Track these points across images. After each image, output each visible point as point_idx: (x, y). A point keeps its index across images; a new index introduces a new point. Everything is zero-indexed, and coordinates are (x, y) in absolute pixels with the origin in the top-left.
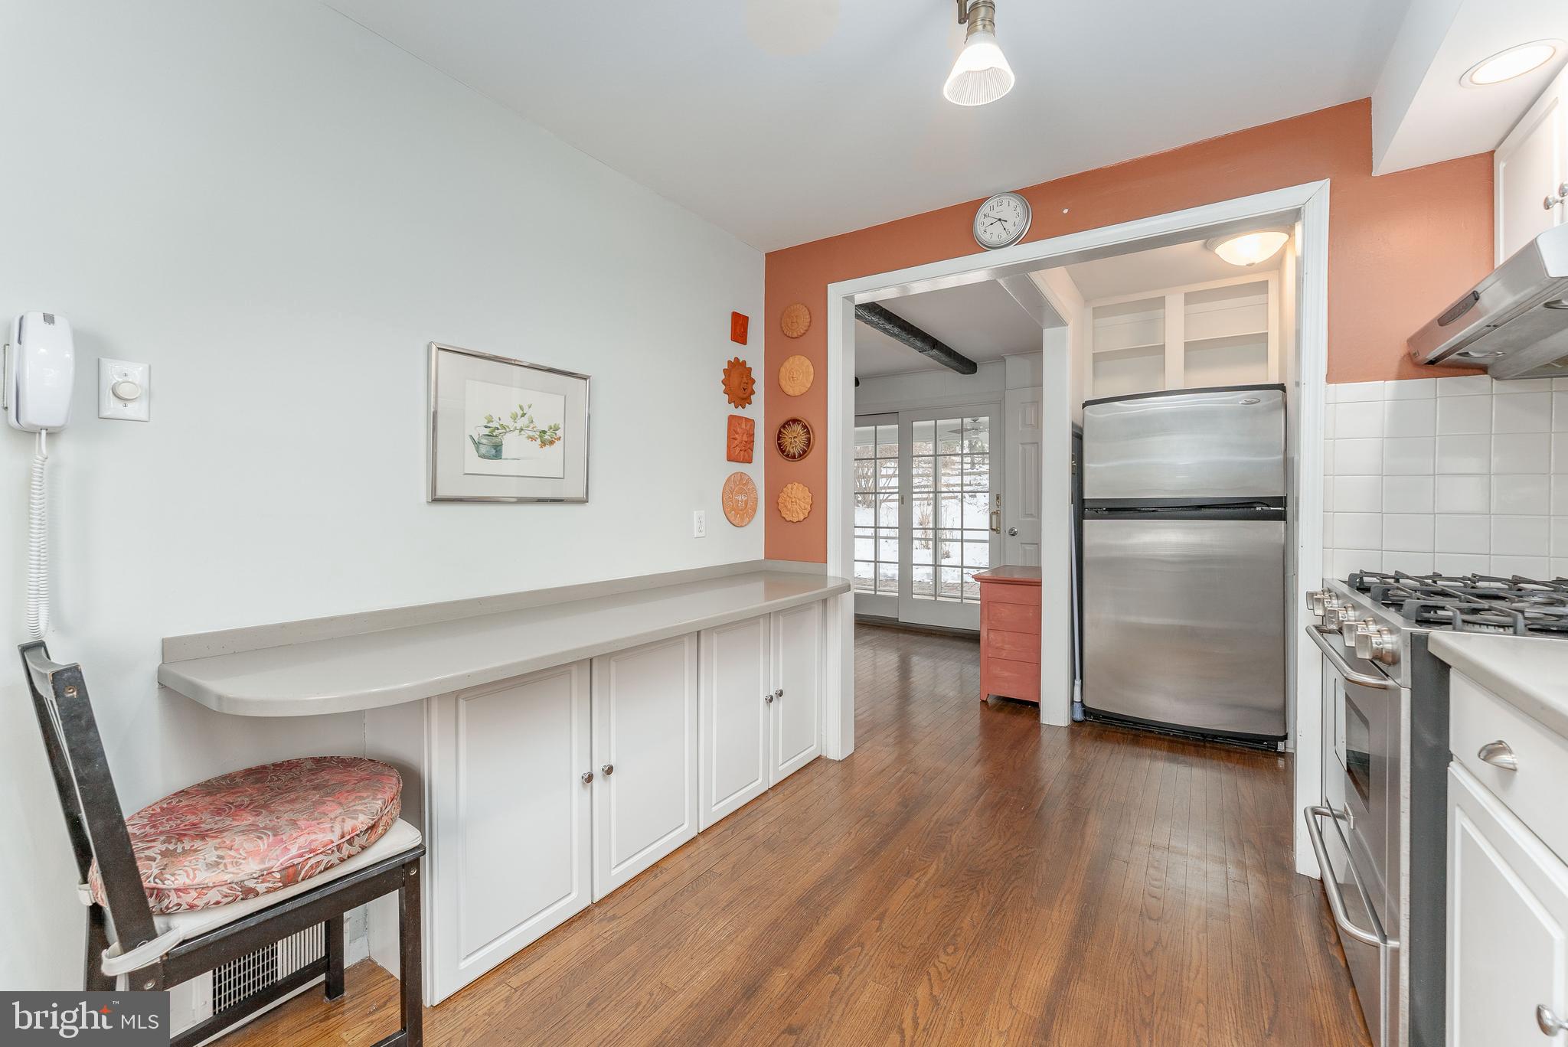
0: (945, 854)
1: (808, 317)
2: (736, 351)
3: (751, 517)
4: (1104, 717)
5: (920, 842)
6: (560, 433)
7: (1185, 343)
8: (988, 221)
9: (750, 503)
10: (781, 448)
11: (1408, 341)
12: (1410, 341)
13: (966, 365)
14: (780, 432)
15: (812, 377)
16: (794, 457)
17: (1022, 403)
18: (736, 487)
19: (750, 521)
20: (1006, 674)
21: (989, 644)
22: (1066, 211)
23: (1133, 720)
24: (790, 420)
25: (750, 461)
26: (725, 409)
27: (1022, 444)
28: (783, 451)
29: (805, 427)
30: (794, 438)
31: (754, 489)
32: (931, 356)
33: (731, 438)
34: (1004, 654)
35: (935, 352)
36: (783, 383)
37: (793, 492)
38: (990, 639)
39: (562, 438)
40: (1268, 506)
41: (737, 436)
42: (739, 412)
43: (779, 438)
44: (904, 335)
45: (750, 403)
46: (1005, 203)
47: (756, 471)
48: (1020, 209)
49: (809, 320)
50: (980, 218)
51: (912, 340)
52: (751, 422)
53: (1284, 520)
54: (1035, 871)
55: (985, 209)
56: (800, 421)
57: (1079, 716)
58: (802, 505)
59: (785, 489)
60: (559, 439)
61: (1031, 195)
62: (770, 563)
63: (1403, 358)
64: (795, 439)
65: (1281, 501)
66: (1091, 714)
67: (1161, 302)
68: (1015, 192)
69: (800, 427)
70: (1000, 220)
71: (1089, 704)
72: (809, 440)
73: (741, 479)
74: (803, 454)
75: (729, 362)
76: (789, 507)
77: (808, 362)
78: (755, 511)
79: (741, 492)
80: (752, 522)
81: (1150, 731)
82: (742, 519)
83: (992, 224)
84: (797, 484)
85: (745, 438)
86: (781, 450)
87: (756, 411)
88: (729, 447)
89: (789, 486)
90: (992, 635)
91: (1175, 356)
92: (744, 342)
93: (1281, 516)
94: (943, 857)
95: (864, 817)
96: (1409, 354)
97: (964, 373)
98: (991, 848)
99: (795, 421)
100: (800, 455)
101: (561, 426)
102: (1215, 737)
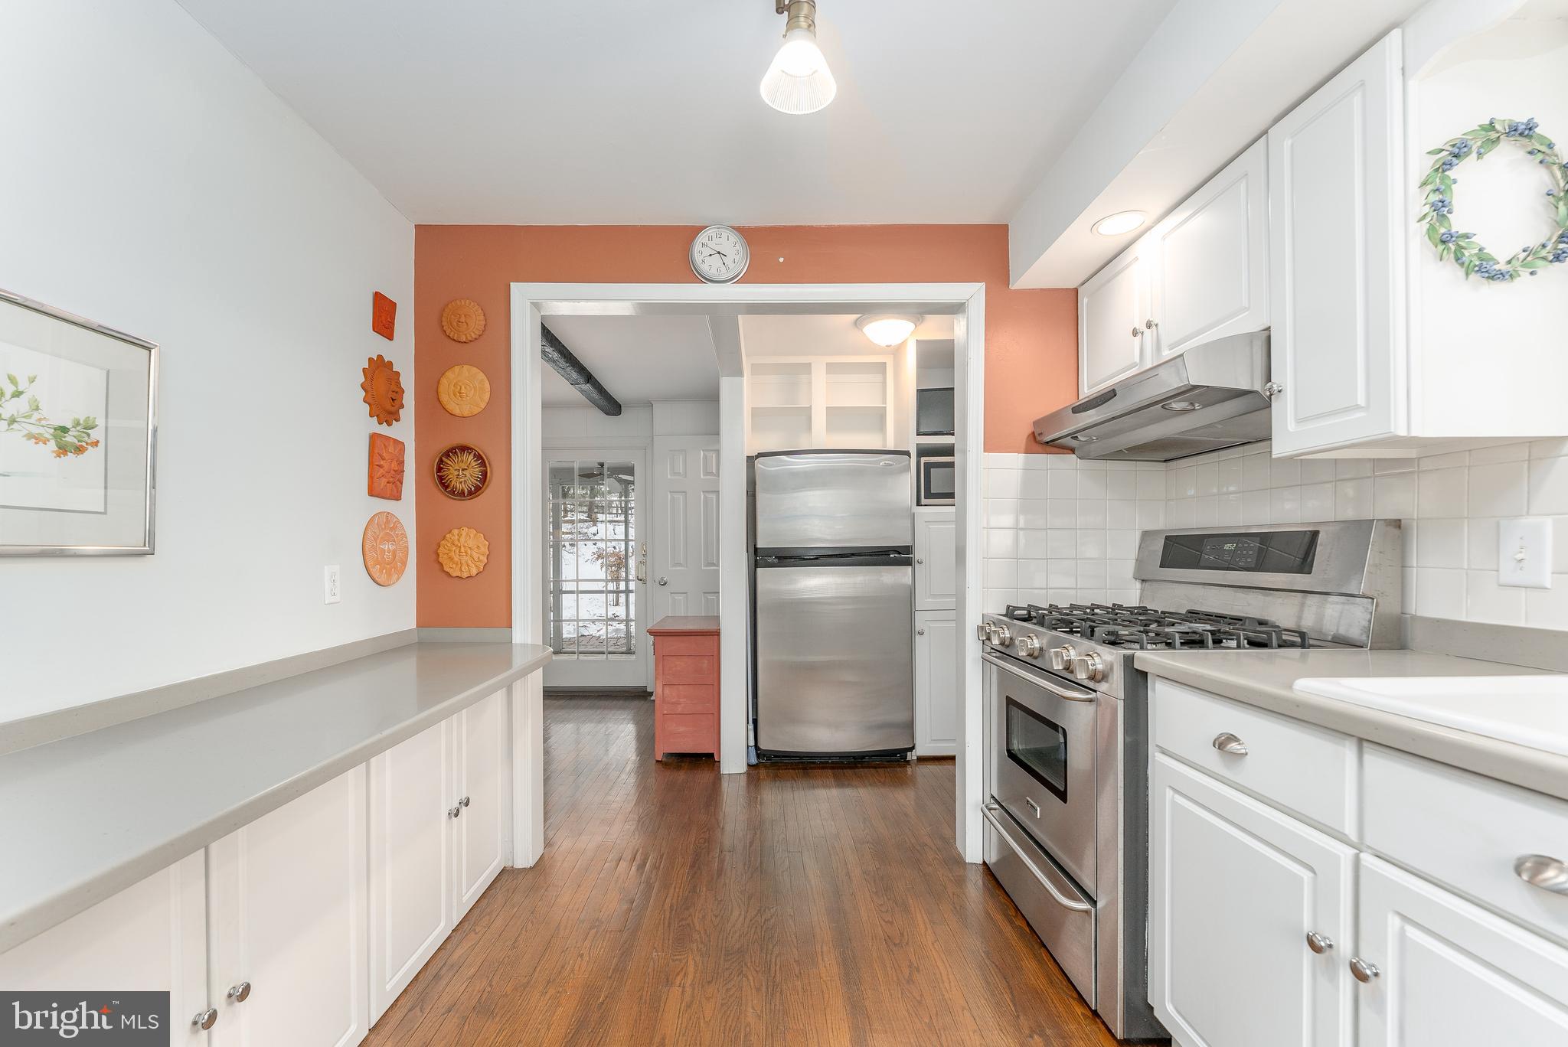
0: (695, 945)
1: (482, 317)
2: (379, 346)
3: (401, 572)
4: (775, 756)
5: (664, 939)
6: (96, 434)
7: (827, 408)
8: (707, 251)
9: (399, 555)
10: (443, 483)
11: (1034, 423)
12: (1036, 423)
13: (612, 406)
14: (441, 461)
15: (487, 396)
16: (462, 494)
17: (671, 451)
18: (380, 530)
19: (399, 578)
20: (682, 729)
21: (664, 701)
22: (781, 260)
23: (798, 755)
24: (457, 447)
25: (398, 498)
26: (362, 424)
27: (670, 492)
28: (446, 487)
29: (478, 457)
30: (463, 470)
31: (404, 535)
32: (582, 391)
33: (373, 465)
34: (680, 709)
35: (588, 387)
36: (444, 398)
37: (462, 539)
38: (665, 695)
39: (102, 445)
40: (900, 553)
41: (382, 462)
42: (384, 430)
43: (439, 469)
44: (562, 362)
45: (397, 420)
46: (724, 235)
47: (405, 511)
48: (738, 247)
49: (484, 322)
50: (697, 246)
51: (568, 369)
52: (400, 445)
53: (911, 565)
54: (786, 932)
55: (702, 238)
56: (471, 449)
57: (754, 760)
58: (476, 556)
59: (448, 536)
60: (96, 444)
61: (750, 235)
62: (426, 632)
63: (1029, 436)
64: (464, 472)
65: (908, 549)
66: (764, 755)
67: (807, 368)
68: (733, 228)
69: (471, 457)
70: (719, 253)
71: (763, 746)
72: (485, 474)
73: (388, 522)
74: (475, 492)
75: (370, 360)
76: (456, 559)
77: (481, 376)
78: (404, 564)
79: (388, 538)
80: (402, 578)
81: (813, 762)
82: (389, 575)
83: (710, 255)
84: (466, 529)
85: (394, 466)
86: (443, 484)
87: (404, 430)
88: (371, 477)
89: (456, 532)
90: (667, 691)
91: (819, 420)
92: (390, 337)
93: (908, 562)
94: (695, 948)
95: (590, 929)
96: (1034, 433)
97: (607, 414)
98: (736, 921)
99: (464, 449)
100: (470, 493)
101: (100, 422)
102: (863, 757)
